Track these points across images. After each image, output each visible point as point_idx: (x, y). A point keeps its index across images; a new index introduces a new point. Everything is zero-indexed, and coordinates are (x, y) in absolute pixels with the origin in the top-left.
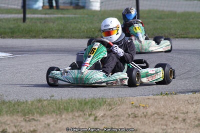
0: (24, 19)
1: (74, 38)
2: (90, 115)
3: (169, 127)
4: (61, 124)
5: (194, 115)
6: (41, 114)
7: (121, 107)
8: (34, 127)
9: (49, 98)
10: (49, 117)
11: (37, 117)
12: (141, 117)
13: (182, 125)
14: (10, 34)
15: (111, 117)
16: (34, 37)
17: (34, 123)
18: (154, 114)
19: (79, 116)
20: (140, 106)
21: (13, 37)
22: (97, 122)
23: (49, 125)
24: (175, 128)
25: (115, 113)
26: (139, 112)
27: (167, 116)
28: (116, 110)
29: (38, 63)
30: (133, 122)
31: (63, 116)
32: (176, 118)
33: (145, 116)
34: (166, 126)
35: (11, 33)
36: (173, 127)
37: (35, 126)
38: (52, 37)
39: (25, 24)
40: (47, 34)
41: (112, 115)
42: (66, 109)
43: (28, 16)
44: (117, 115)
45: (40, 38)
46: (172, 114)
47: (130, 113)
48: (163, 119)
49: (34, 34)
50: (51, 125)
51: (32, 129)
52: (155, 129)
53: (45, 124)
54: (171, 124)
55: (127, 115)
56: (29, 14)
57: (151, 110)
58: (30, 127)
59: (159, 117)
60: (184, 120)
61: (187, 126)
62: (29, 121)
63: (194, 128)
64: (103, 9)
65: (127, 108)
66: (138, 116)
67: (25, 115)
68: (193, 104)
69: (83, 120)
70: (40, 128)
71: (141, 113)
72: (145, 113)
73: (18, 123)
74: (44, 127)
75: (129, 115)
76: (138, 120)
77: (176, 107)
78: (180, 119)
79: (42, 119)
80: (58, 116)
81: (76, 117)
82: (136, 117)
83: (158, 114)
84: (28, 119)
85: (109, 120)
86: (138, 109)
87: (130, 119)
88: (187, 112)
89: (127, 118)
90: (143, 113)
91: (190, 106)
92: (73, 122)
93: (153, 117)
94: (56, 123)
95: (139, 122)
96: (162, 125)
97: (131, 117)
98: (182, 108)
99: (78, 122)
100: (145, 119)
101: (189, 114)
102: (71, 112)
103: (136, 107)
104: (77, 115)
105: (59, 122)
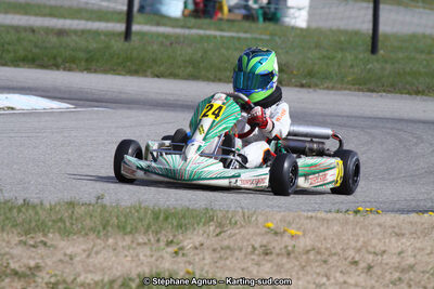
0: (128, 34)
1: (220, 80)
2: (169, 243)
3: (332, 281)
4: (99, 256)
5: (395, 260)
6: (66, 233)
7: (243, 231)
8: (39, 261)
9: (93, 201)
10: (81, 239)
11: (53, 238)
12: (278, 255)
13: (362, 279)
14: (83, 63)
15: (214, 250)
16: (135, 73)
17: (41, 250)
18: (308, 252)
19: (145, 244)
20: (285, 231)
21: (88, 70)
22: (178, 259)
23: (71, 259)
24: (345, 282)
25: (226, 243)
26: (277, 245)
27: (336, 258)
28: (230, 236)
29: (117, 127)
30: (258, 264)
31: (111, 241)
32: (355, 263)
33: (289, 254)
34: (328, 277)
35: (87, 60)
36: (341, 280)
39: (127, 44)
40: (162, 69)
41: (215, 246)
42: (121, 228)
44: (228, 247)
45: (146, 76)
46: (351, 253)
47: (257, 245)
48: (325, 262)
49: (134, 67)
50: (77, 259)
51: (32, 264)
53: (65, 255)
54: (338, 275)
55: (250, 249)
57: (305, 242)
58: (30, 257)
59: (319, 257)
60: (370, 268)
61: (373, 282)
62: (34, 246)
64: (314, 25)
65: (255, 234)
66: (271, 253)
67: (27, 233)
68: (403, 235)
69: (148, 253)
70: (50, 263)
71: (283, 246)
72: (290, 248)
73: (7, 249)
74: (61, 261)
75: (254, 248)
76: (271, 261)
77: (362, 239)
78: (362, 265)
79: (62, 244)
80: (99, 241)
81: (139, 244)
82: (267, 254)
83: (319, 253)
84: (32, 243)
85: (207, 257)
86: (278, 238)
87: (253, 257)
88: (384, 252)
89: (246, 255)
90: (286, 247)
91: (393, 239)
92: (126, 256)
93: (304, 257)
94: (89, 256)
95: (269, 265)
96: (318, 274)
97: (257, 252)
98: (374, 242)
99: (137, 255)
100: (285, 260)
101: (385, 257)
102: (131, 232)
103: (276, 233)
104: (141, 241)
105: (97, 253)
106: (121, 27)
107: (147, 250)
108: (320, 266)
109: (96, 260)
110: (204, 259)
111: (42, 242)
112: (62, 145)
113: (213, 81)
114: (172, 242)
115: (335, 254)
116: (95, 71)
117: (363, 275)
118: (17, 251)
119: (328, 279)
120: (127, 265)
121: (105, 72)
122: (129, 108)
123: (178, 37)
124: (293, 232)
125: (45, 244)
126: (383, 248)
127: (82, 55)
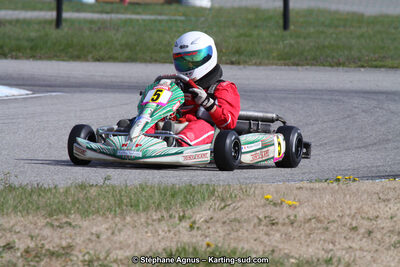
0: (59, 21)
1: (156, 61)
2: (181, 219)
3: (338, 246)
4: (122, 234)
6: (85, 214)
7: (244, 203)
8: (69, 240)
9: (101, 182)
10: (100, 218)
11: (75, 218)
12: (284, 224)
13: (365, 243)
14: (28, 51)
15: (224, 223)
16: (77, 58)
17: (68, 230)
18: (310, 219)
19: (160, 220)
20: (282, 202)
21: (34, 57)
22: (195, 232)
23: (98, 237)
24: (350, 247)
25: (232, 215)
26: (281, 215)
27: (335, 225)
28: (234, 209)
29: (81, 110)
30: (267, 234)
31: (128, 219)
32: (355, 229)
33: (292, 223)
34: (333, 243)
35: (31, 49)
36: (346, 245)
37: (71, 237)
38: (112, 59)
39: (59, 31)
40: (102, 53)
41: (225, 219)
42: (134, 206)
43: (66, 15)
44: (235, 220)
45: (87, 60)
46: (347, 219)
47: (261, 216)
48: (327, 229)
49: (76, 53)
50: (103, 237)
51: (64, 244)
52: (310, 250)
53: (92, 234)
54: (342, 240)
55: (256, 221)
56: (67, 11)
57: (303, 212)
58: (61, 239)
59: (319, 225)
60: (370, 233)
61: (376, 246)
62: (60, 227)
63: (388, 249)
64: (217, 5)
65: (257, 206)
66: (277, 223)
67: (51, 215)
68: (388, 200)
69: (166, 229)
70: (80, 242)
71: (284, 216)
72: (292, 218)
73: (37, 231)
74: (89, 239)
75: (260, 220)
76: (278, 231)
77: (354, 206)
78: (362, 231)
79: (86, 224)
80: (117, 219)
81: (153, 221)
82: (273, 224)
83: (319, 220)
84: (57, 224)
85: (220, 230)
86: (278, 208)
87: (261, 228)
88: (377, 217)
89: (254, 226)
90: (288, 217)
91: (382, 205)
92: (147, 232)
93: (307, 225)
94: (113, 233)
95: (278, 235)
96: (324, 241)
97: (263, 223)
98: (366, 208)
99: (157, 231)
100: (290, 229)
101: (379, 221)
102: (144, 210)
103: (275, 204)
104: (155, 217)
105: (120, 231)
106: (52, 15)
107: (164, 226)
108: (324, 233)
109: (121, 237)
110: (217, 232)
111: (66, 222)
112: (39, 130)
113: (150, 62)
114: (184, 217)
115: (333, 221)
116: (40, 58)
117: (364, 240)
118: (47, 232)
119: (334, 245)
120: (151, 240)
121: (49, 58)
122: (82, 92)
123: (104, 22)
124: (290, 202)
125: (70, 224)
126: (375, 214)
127: (26, 44)
